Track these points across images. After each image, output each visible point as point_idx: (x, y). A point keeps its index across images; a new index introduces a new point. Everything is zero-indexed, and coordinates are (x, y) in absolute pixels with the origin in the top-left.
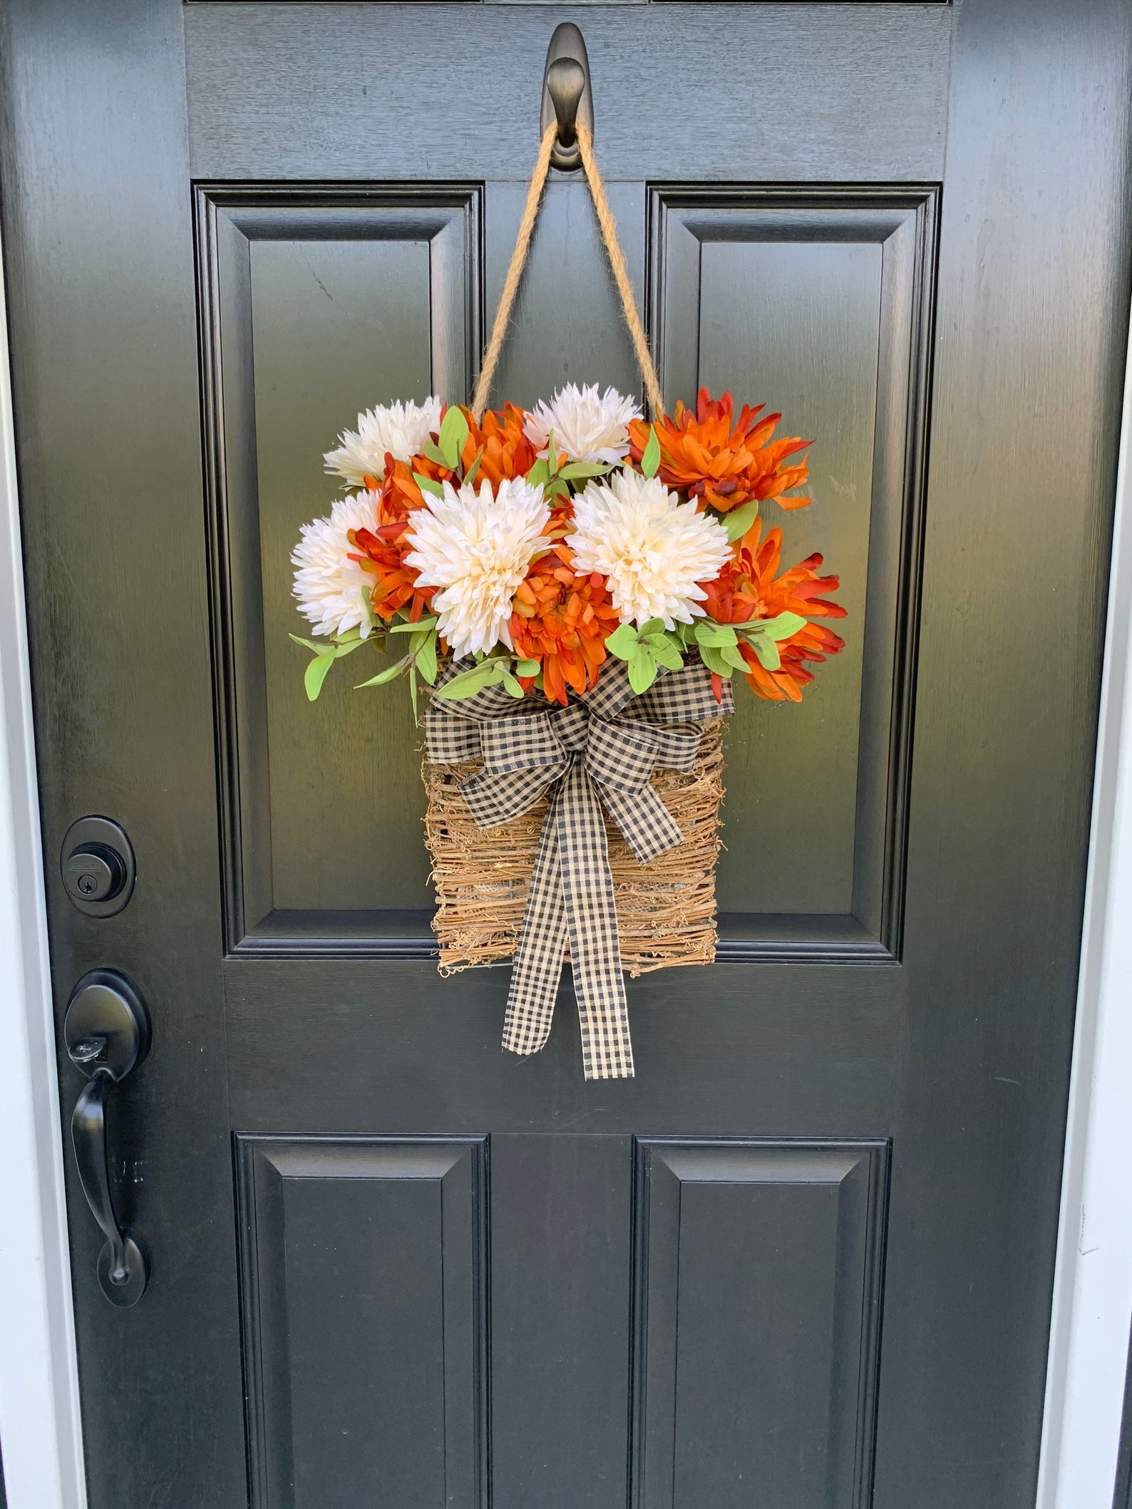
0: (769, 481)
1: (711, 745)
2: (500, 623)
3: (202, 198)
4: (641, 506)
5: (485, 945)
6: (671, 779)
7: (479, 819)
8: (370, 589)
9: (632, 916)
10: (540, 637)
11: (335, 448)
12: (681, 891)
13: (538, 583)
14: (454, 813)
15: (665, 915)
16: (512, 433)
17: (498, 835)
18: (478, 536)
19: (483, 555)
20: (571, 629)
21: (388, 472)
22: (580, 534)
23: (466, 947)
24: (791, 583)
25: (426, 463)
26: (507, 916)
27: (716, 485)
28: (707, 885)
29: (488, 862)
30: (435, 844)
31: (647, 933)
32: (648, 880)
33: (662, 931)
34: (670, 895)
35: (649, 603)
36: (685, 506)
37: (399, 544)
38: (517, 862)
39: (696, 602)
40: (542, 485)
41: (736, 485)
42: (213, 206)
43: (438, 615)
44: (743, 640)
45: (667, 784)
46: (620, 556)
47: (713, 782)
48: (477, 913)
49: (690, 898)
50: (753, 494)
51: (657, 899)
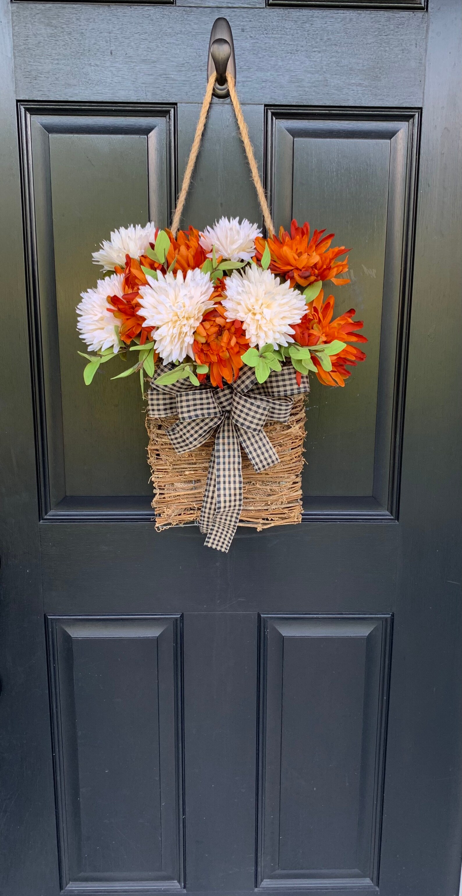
0: (327, 271)
1: (299, 409)
2: (187, 346)
3: (23, 110)
4: (261, 285)
5: (180, 515)
6: (278, 427)
7: (177, 448)
8: (118, 327)
9: (258, 499)
10: (208, 353)
11: (98, 250)
12: (283, 486)
13: (207, 325)
14: (163, 445)
15: (275, 498)
16: (193, 243)
17: (186, 456)
18: (176, 299)
19: (179, 311)
20: (224, 349)
21: (127, 264)
22: (229, 299)
23: (170, 516)
24: (339, 324)
25: (148, 260)
26: (191, 500)
27: (300, 273)
28: (297, 483)
29: (182, 471)
30: (153, 461)
31: (265, 508)
32: (266, 480)
33: (274, 507)
34: (278, 488)
35: (265, 335)
36: (283, 285)
37: (134, 304)
38: (197, 471)
39: (290, 335)
40: (209, 273)
41: (311, 272)
42: (28, 115)
43: (155, 341)
44: (313, 355)
45: (276, 429)
46: (250, 311)
47: (300, 428)
48: (176, 498)
49: (289, 489)
50: (319, 278)
51: (271, 490)
